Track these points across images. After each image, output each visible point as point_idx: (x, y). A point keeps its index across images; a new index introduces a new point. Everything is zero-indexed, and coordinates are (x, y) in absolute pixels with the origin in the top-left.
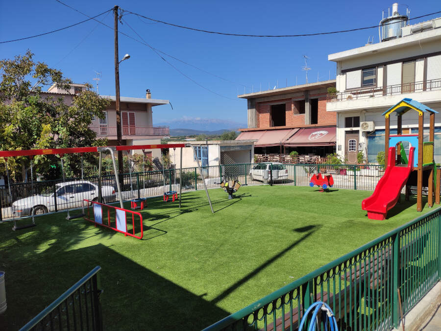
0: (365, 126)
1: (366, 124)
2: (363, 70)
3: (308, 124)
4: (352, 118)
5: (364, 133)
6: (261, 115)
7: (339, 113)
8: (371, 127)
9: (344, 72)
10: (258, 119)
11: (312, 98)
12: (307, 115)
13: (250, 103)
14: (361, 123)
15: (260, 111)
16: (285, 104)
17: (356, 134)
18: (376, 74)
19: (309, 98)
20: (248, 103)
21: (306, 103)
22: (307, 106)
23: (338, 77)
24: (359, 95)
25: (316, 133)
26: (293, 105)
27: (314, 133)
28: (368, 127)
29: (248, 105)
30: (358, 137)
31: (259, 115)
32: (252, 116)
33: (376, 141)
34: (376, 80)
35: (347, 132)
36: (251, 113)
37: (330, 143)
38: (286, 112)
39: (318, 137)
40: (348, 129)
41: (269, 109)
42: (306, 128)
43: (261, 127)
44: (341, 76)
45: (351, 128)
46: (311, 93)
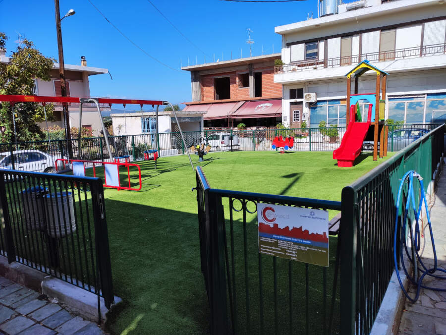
0: (308, 97)
1: (309, 95)
2: (306, 43)
3: (253, 97)
4: (295, 90)
5: (307, 105)
6: (205, 89)
7: (285, 85)
8: (313, 98)
9: (289, 45)
10: (202, 92)
11: (256, 71)
12: (251, 89)
13: (193, 76)
14: (305, 95)
15: (204, 84)
16: (229, 78)
17: (299, 105)
18: (318, 47)
19: (253, 72)
20: (192, 76)
21: (250, 77)
22: (252, 80)
23: (283, 49)
24: (304, 68)
25: (261, 105)
26: (237, 78)
27: (259, 106)
28: (311, 98)
29: (192, 78)
30: (302, 107)
31: (202, 89)
32: (196, 89)
33: (317, 112)
34: (317, 53)
35: (292, 103)
36: (195, 86)
37: (276, 114)
38: (231, 85)
39: (263, 110)
40: (293, 100)
41: (213, 82)
42: (251, 101)
43: (206, 101)
44: (286, 49)
45: (295, 99)
46: (255, 67)
